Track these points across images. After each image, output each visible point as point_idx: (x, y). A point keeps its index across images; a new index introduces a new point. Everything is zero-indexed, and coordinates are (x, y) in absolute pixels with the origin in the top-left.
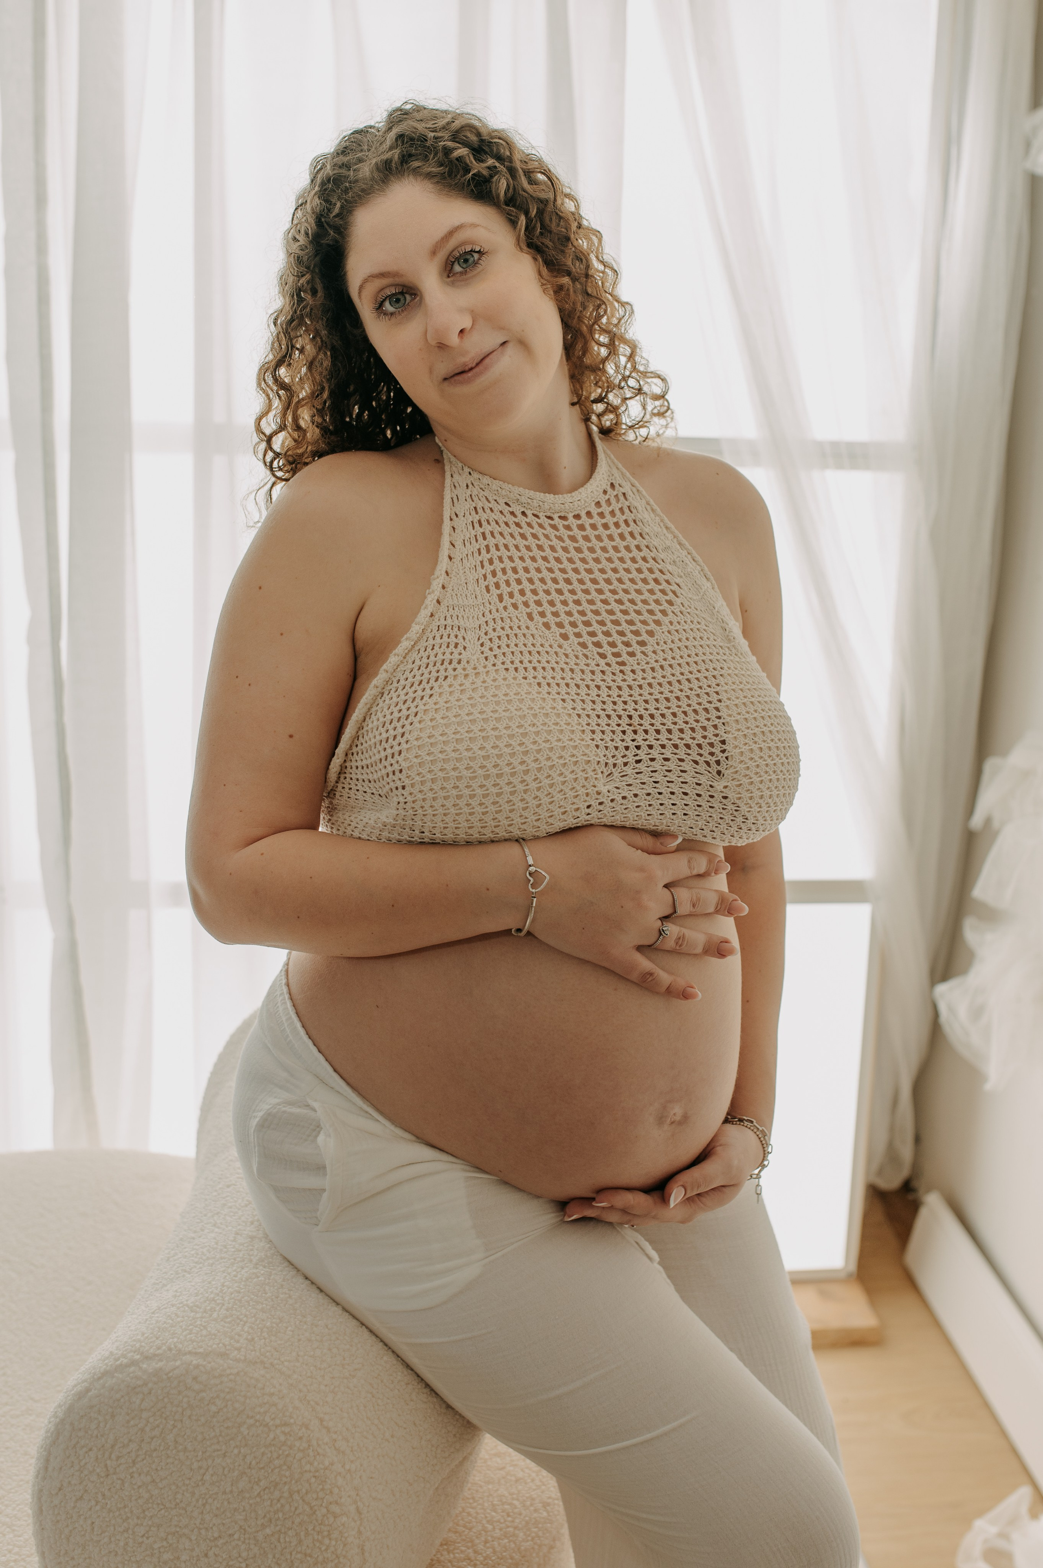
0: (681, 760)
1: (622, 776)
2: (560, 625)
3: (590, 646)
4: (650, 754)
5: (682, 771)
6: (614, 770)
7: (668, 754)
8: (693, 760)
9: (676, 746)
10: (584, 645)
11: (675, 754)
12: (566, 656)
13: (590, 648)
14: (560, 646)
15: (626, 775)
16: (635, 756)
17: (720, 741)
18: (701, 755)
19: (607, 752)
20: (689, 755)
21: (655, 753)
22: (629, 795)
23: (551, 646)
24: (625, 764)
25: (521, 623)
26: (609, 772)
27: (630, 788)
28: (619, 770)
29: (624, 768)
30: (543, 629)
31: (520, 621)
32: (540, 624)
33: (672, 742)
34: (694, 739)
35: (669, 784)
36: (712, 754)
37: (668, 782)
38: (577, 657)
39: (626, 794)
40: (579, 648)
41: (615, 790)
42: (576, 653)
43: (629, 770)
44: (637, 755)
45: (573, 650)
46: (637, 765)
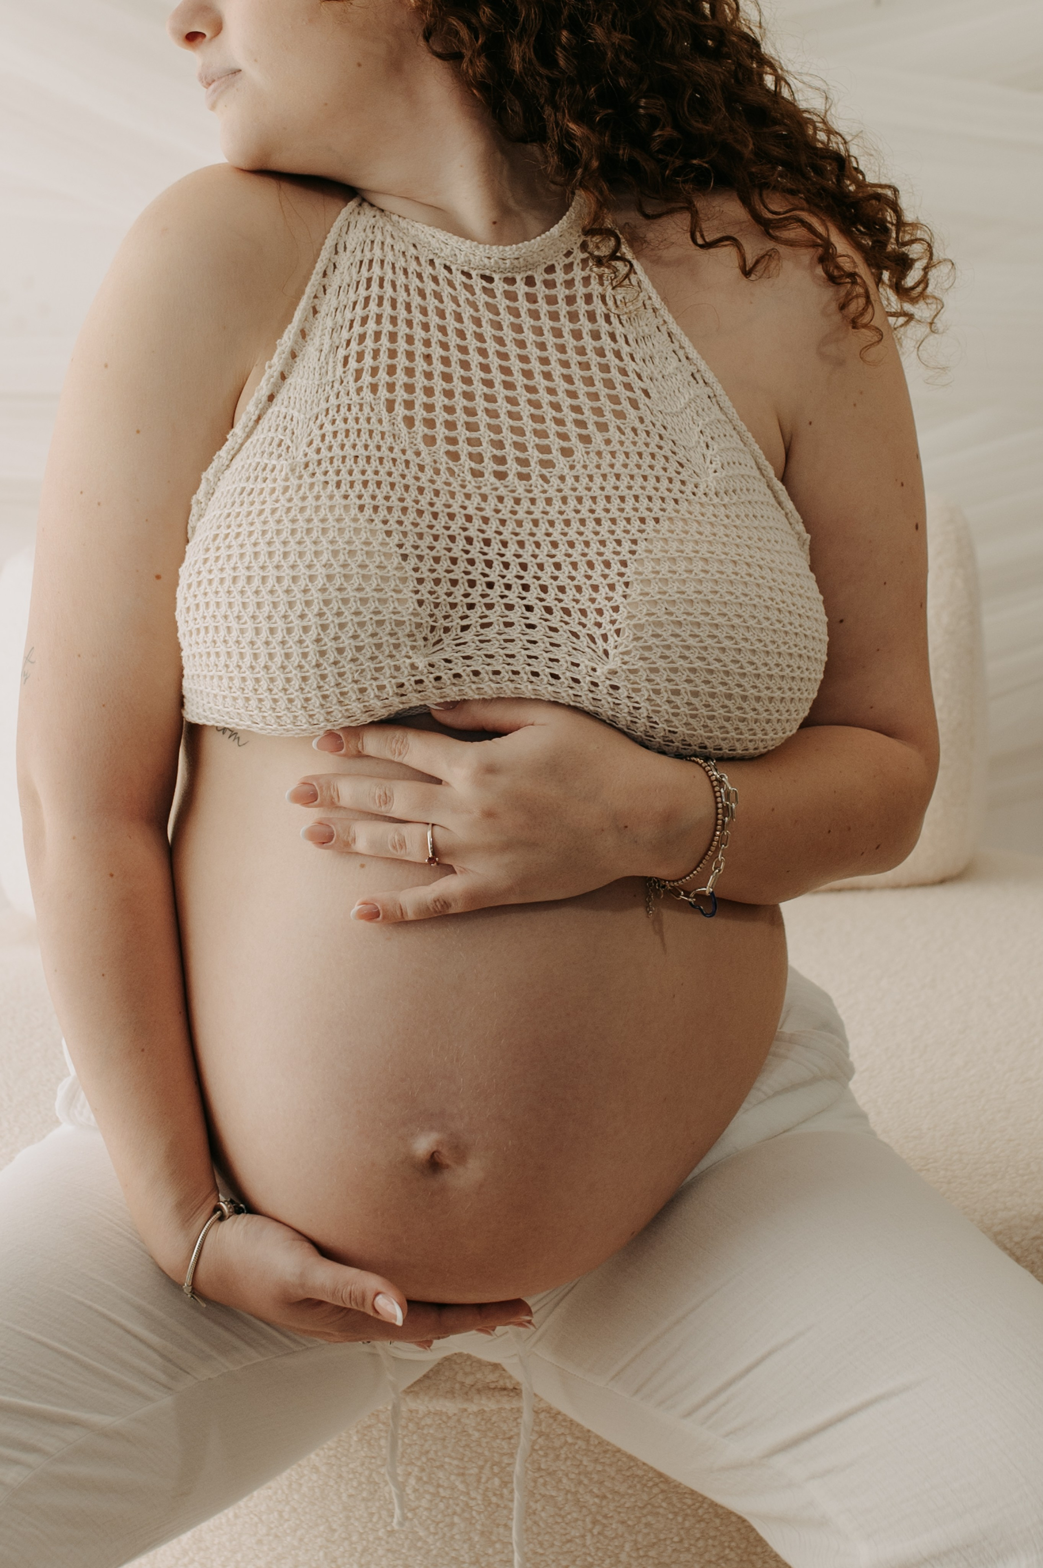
0: (554, 630)
1: (457, 645)
2: (430, 423)
3: (464, 457)
4: (507, 616)
5: (552, 644)
6: (443, 636)
7: (534, 619)
8: (571, 632)
9: (549, 610)
10: (454, 456)
11: (546, 620)
12: (422, 468)
13: (461, 462)
14: (418, 454)
15: (465, 643)
16: (481, 618)
17: (612, 607)
18: (584, 626)
19: (436, 611)
20: (567, 623)
21: (513, 616)
22: (465, 672)
23: (404, 452)
24: (464, 628)
25: (372, 414)
26: (437, 638)
27: (468, 662)
28: (453, 637)
29: (462, 634)
30: (402, 425)
31: (373, 410)
32: (400, 419)
33: (544, 603)
34: (577, 601)
35: (530, 661)
36: (599, 625)
37: (529, 657)
38: (437, 472)
39: (460, 671)
40: (445, 459)
41: (443, 663)
42: (438, 465)
43: (468, 636)
44: (486, 616)
45: (435, 462)
46: (482, 631)
